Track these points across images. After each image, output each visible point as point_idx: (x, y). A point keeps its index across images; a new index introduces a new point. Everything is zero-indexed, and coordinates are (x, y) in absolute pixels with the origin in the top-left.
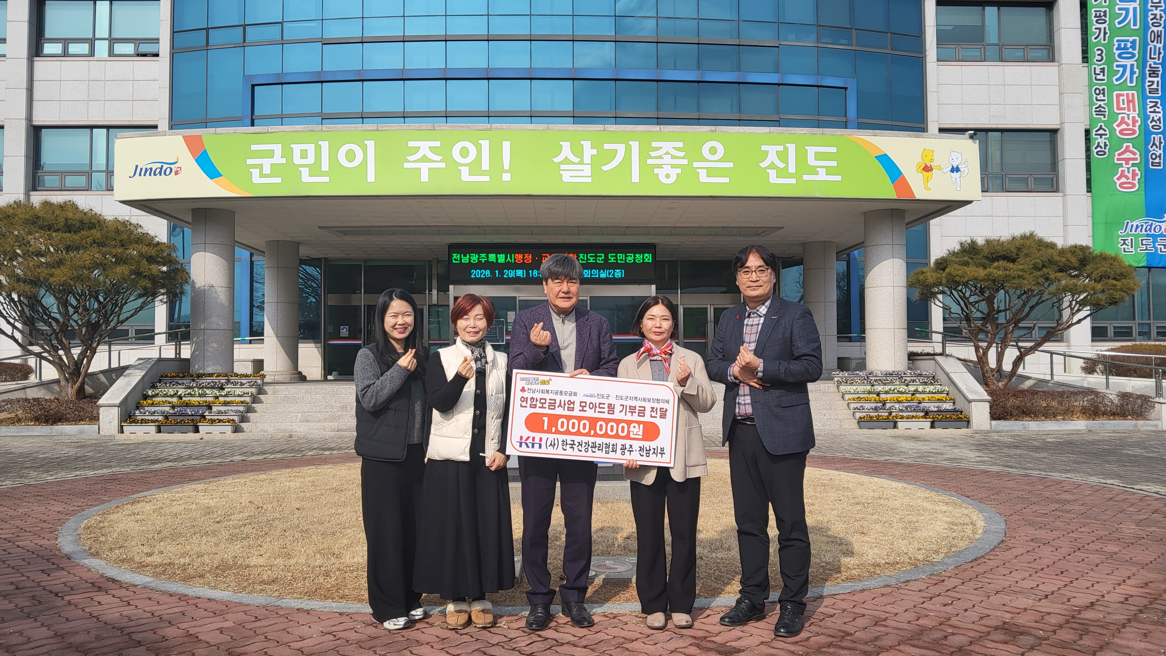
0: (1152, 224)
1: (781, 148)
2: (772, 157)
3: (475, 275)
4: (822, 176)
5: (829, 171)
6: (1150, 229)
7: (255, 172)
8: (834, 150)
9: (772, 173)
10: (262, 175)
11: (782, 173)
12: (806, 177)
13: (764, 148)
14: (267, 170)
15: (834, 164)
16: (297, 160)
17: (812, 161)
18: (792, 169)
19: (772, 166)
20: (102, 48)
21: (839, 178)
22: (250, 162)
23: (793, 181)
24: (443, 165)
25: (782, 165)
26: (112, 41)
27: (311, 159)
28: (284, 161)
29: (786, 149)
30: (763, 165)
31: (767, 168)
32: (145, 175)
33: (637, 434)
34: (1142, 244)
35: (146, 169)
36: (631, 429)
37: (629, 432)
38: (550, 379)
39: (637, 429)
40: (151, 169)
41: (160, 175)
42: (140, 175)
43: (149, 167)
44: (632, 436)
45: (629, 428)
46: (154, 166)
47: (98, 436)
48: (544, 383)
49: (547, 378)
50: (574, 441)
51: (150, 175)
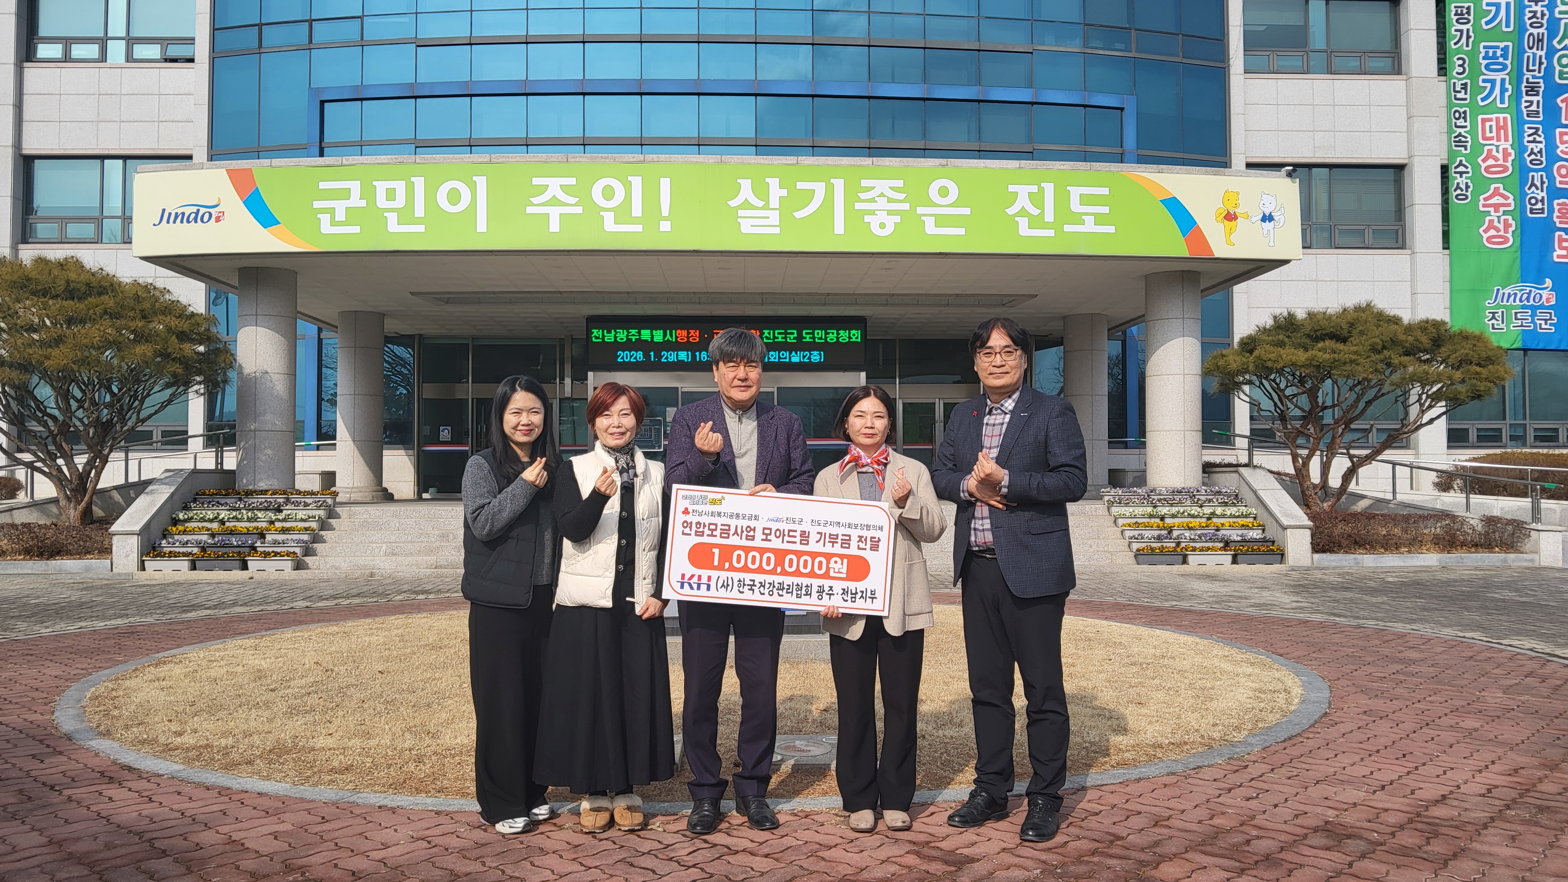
0: (1531, 291)
1: (1034, 189)
2: (1023, 201)
3: (622, 358)
4: (1089, 226)
5: (1099, 219)
6: (1528, 299)
7: (325, 219)
8: (1105, 191)
9: (1023, 222)
10: (334, 223)
11: (1036, 222)
12: (1067, 228)
13: (1012, 188)
14: (340, 216)
15: (1106, 210)
16: (382, 202)
17: (1076, 206)
18: (1049, 217)
19: (1023, 212)
20: (117, 50)
21: (1111, 229)
22: (317, 204)
23: (1051, 233)
24: (579, 210)
25: (1035, 212)
26: (131, 41)
27: (400, 202)
28: (363, 203)
29: (1041, 190)
30: (1011, 211)
31: (1017, 215)
32: (174, 222)
33: (839, 572)
34: (1516, 319)
35: (177, 213)
36: (832, 565)
37: (828, 569)
38: (723, 498)
39: (839, 564)
40: (183, 214)
41: (196, 222)
42: (168, 222)
43: (180, 211)
44: (832, 574)
45: (828, 563)
46: (188, 211)
47: (111, 574)
48: (714, 502)
49: (719, 496)
50: (754, 581)
51: (182, 222)
